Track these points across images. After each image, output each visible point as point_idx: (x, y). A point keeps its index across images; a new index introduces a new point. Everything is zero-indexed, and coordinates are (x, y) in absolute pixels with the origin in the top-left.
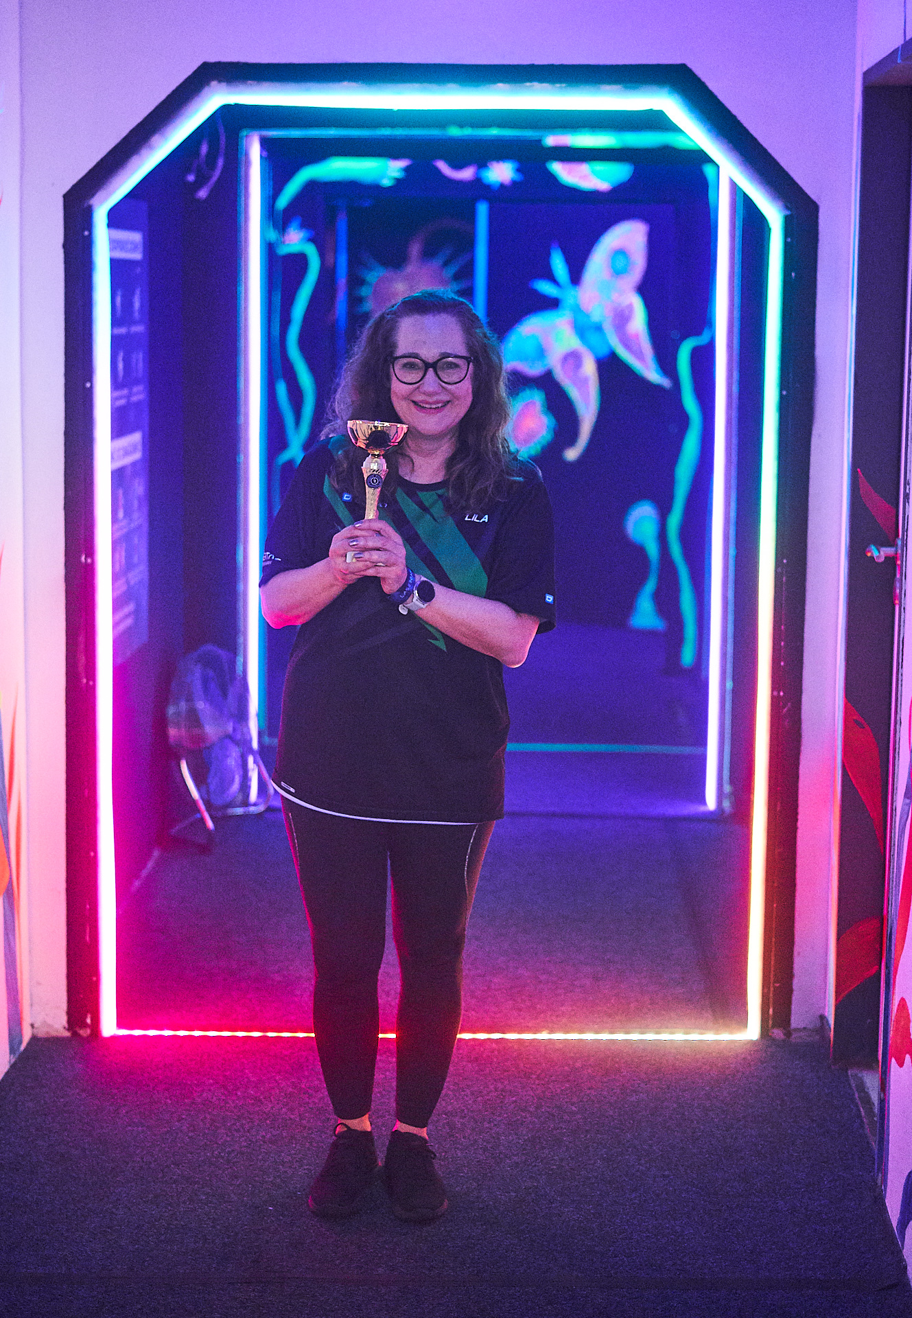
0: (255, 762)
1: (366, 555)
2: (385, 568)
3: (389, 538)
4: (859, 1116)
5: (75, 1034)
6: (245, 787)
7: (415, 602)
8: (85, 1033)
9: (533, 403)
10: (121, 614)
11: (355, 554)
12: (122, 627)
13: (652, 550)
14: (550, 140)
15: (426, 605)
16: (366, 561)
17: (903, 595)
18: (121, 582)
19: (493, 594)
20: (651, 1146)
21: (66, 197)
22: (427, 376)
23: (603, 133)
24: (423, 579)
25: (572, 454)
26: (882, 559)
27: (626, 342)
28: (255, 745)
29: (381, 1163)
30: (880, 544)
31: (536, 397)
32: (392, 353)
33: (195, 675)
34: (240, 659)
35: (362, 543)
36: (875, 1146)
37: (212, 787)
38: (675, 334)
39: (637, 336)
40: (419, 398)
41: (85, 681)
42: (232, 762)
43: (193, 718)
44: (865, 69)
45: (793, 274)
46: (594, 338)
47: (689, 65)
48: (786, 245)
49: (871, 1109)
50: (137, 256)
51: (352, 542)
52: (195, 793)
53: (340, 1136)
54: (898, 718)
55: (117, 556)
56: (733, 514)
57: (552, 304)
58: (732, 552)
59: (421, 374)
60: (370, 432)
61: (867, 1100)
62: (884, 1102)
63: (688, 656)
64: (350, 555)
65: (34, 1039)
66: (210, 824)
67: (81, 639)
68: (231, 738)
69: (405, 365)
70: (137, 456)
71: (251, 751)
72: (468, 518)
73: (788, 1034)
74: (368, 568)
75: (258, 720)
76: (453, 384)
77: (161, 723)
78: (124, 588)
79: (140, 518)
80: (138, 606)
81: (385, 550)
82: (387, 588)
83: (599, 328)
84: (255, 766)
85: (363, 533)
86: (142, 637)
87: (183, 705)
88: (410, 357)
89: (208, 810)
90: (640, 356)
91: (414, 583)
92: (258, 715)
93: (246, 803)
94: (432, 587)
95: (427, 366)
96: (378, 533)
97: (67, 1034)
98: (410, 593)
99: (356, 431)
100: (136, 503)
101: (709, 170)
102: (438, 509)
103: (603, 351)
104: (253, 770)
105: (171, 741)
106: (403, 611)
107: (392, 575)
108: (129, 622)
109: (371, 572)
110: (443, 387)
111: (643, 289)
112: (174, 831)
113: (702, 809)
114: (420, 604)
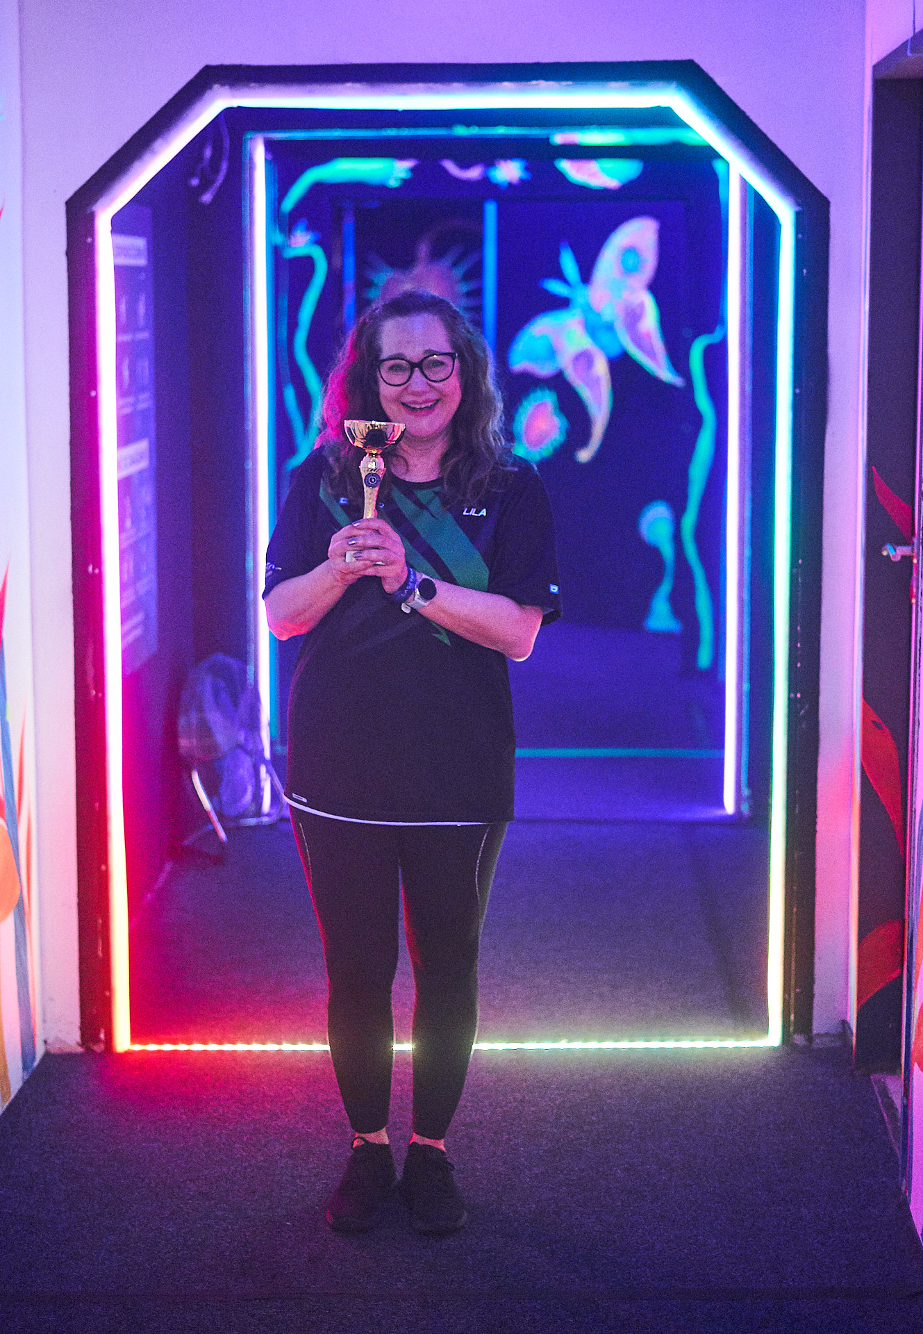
0: (268, 771)
1: (365, 554)
2: (384, 568)
3: (388, 537)
4: (883, 1121)
5: (88, 1050)
6: (258, 798)
7: (417, 599)
8: (99, 1048)
9: (544, 404)
10: (129, 625)
11: (354, 554)
12: (130, 638)
13: (667, 551)
14: (558, 138)
15: (428, 603)
16: (365, 560)
17: (920, 594)
18: (130, 592)
19: (495, 587)
20: (672, 1155)
21: (69, 204)
22: (414, 376)
23: (611, 130)
24: (424, 576)
25: (584, 456)
26: (899, 558)
27: (638, 340)
28: (267, 754)
29: (399, 1176)
30: (896, 543)
31: (547, 398)
32: (377, 356)
33: (206, 684)
34: (251, 669)
35: (361, 542)
36: (899, 1153)
37: (224, 798)
38: (687, 332)
39: (648, 335)
40: (408, 398)
41: (94, 692)
42: (244, 771)
43: (205, 730)
44: (875, 61)
45: (805, 271)
46: (605, 338)
47: (696, 61)
48: (798, 242)
49: (894, 1115)
50: (142, 262)
51: (351, 541)
52: (207, 804)
53: (357, 1150)
54: (916, 718)
55: (125, 565)
56: (748, 514)
57: (562, 303)
58: (748, 552)
59: (408, 374)
60: (367, 431)
61: (890, 1105)
62: (907, 1107)
63: (704, 658)
64: (349, 555)
65: (47, 1055)
66: (222, 835)
67: (90, 651)
68: (242, 747)
69: (391, 368)
70: (144, 464)
71: (263, 760)
72: (467, 512)
73: (810, 1039)
74: (367, 567)
75: (270, 729)
76: (441, 381)
77: (171, 733)
78: (132, 598)
79: (148, 527)
80: (147, 617)
81: (384, 548)
82: (388, 588)
83: (610, 328)
84: (268, 776)
85: (362, 532)
86: (151, 647)
87: (194, 717)
88: (394, 359)
89: (220, 820)
90: (651, 354)
91: (414, 582)
92: (270, 724)
93: (258, 813)
94: (433, 585)
95: (413, 366)
96: (377, 531)
97: (80, 1050)
98: (412, 592)
99: (354, 430)
100: (143, 513)
101: (719, 166)
102: (435, 505)
103: (614, 351)
104: (265, 780)
105: (182, 751)
106: (406, 609)
107: (393, 575)
108: (138, 632)
109: (370, 572)
110: (429, 385)
111: (656, 287)
112: (186, 842)
113: (719, 813)
114: (422, 602)
